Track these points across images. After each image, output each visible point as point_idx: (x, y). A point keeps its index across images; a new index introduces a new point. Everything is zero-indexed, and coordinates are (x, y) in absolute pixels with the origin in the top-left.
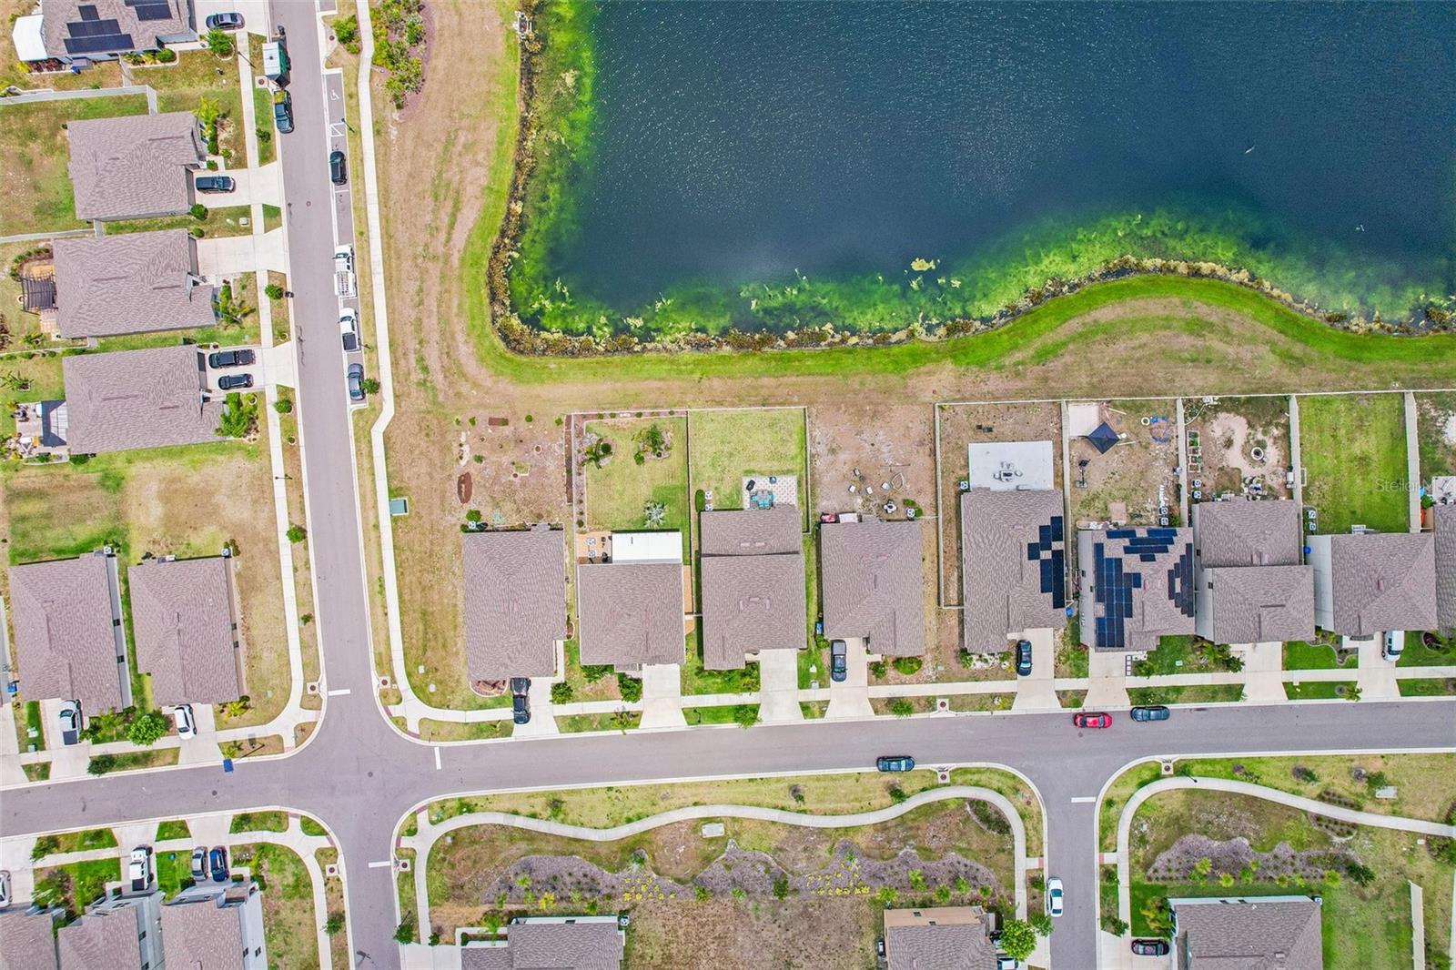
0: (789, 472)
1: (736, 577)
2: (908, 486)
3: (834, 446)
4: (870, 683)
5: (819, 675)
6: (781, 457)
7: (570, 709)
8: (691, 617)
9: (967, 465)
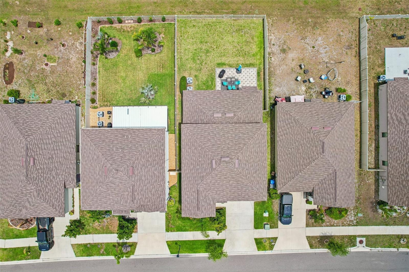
0: (251, 65)
1: (209, 140)
2: (340, 79)
3: (285, 47)
4: (308, 225)
5: (270, 218)
6: (245, 54)
7: (82, 239)
8: (174, 174)
9: (383, 64)
